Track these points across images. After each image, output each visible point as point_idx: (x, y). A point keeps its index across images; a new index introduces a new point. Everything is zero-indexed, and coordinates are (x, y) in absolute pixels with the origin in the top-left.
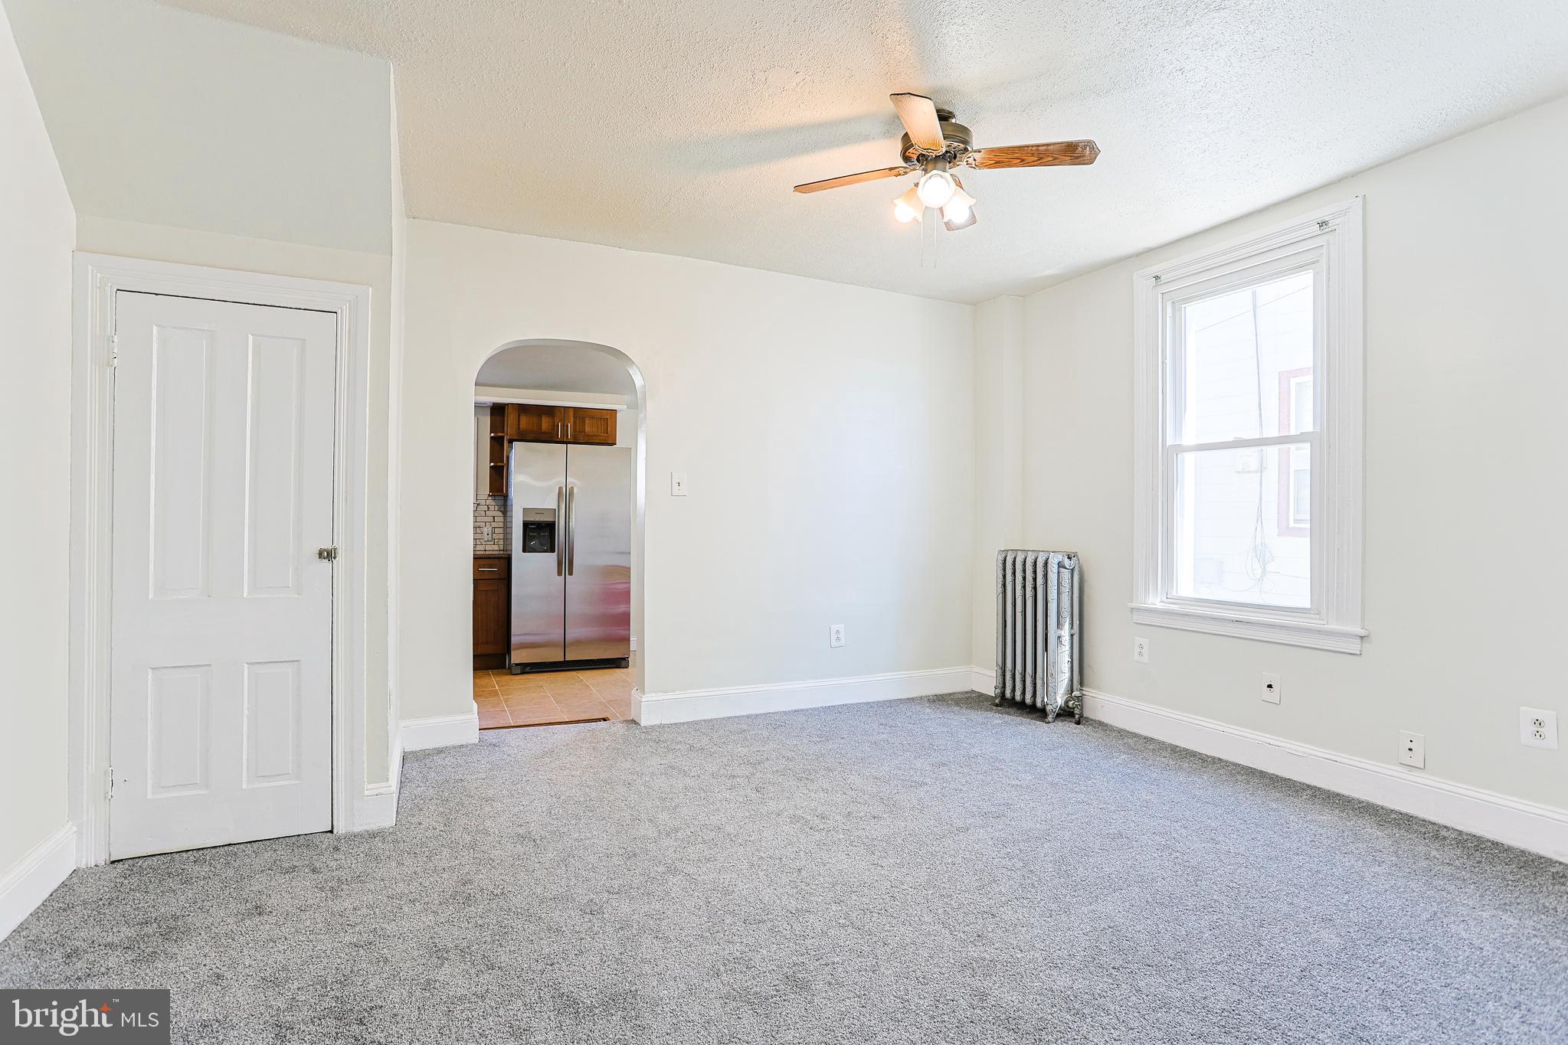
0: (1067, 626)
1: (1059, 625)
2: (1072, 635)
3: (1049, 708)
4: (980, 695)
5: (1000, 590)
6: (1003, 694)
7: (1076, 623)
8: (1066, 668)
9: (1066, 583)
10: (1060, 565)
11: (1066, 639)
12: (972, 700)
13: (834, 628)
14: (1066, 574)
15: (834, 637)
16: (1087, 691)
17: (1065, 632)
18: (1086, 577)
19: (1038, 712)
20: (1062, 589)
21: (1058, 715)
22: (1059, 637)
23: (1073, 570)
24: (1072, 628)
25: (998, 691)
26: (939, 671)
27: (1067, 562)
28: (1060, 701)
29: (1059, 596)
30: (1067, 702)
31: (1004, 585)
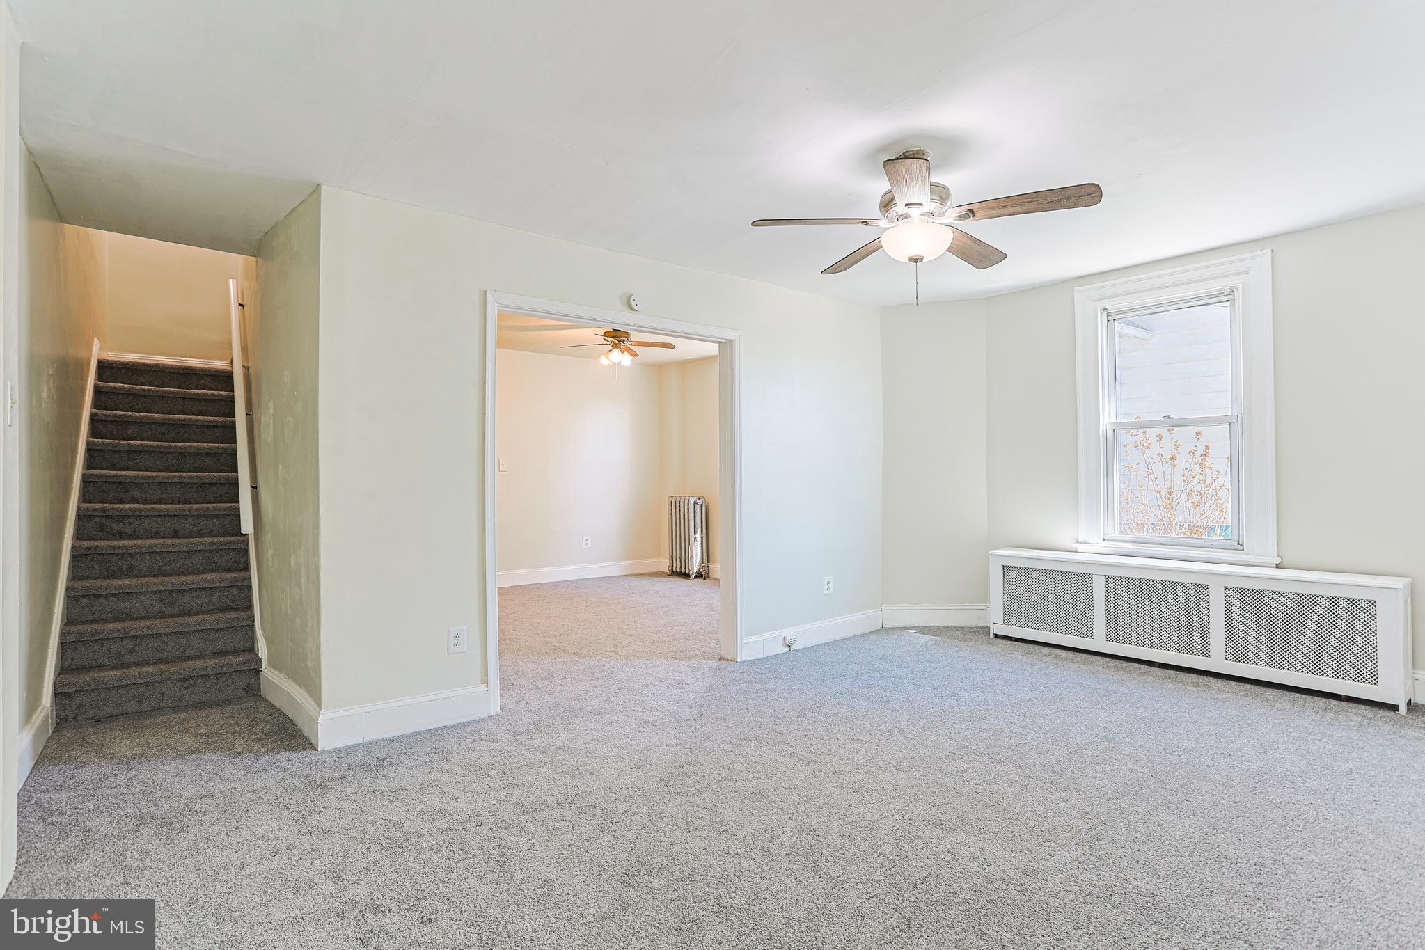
0: (699, 532)
1: (695, 533)
2: (702, 537)
3: (691, 573)
4: (663, 572)
5: (670, 517)
6: (672, 569)
7: (704, 531)
8: (699, 553)
9: (698, 514)
10: (695, 503)
11: (699, 539)
12: (660, 574)
13: (585, 538)
14: (698, 507)
15: (585, 543)
16: (711, 565)
17: (698, 535)
18: (710, 508)
19: (686, 576)
20: (696, 515)
21: (696, 577)
22: (695, 538)
23: (702, 505)
24: (702, 533)
25: (670, 568)
26: (642, 561)
27: (698, 501)
28: (696, 570)
29: (695, 517)
30: (699, 570)
31: (672, 514)
